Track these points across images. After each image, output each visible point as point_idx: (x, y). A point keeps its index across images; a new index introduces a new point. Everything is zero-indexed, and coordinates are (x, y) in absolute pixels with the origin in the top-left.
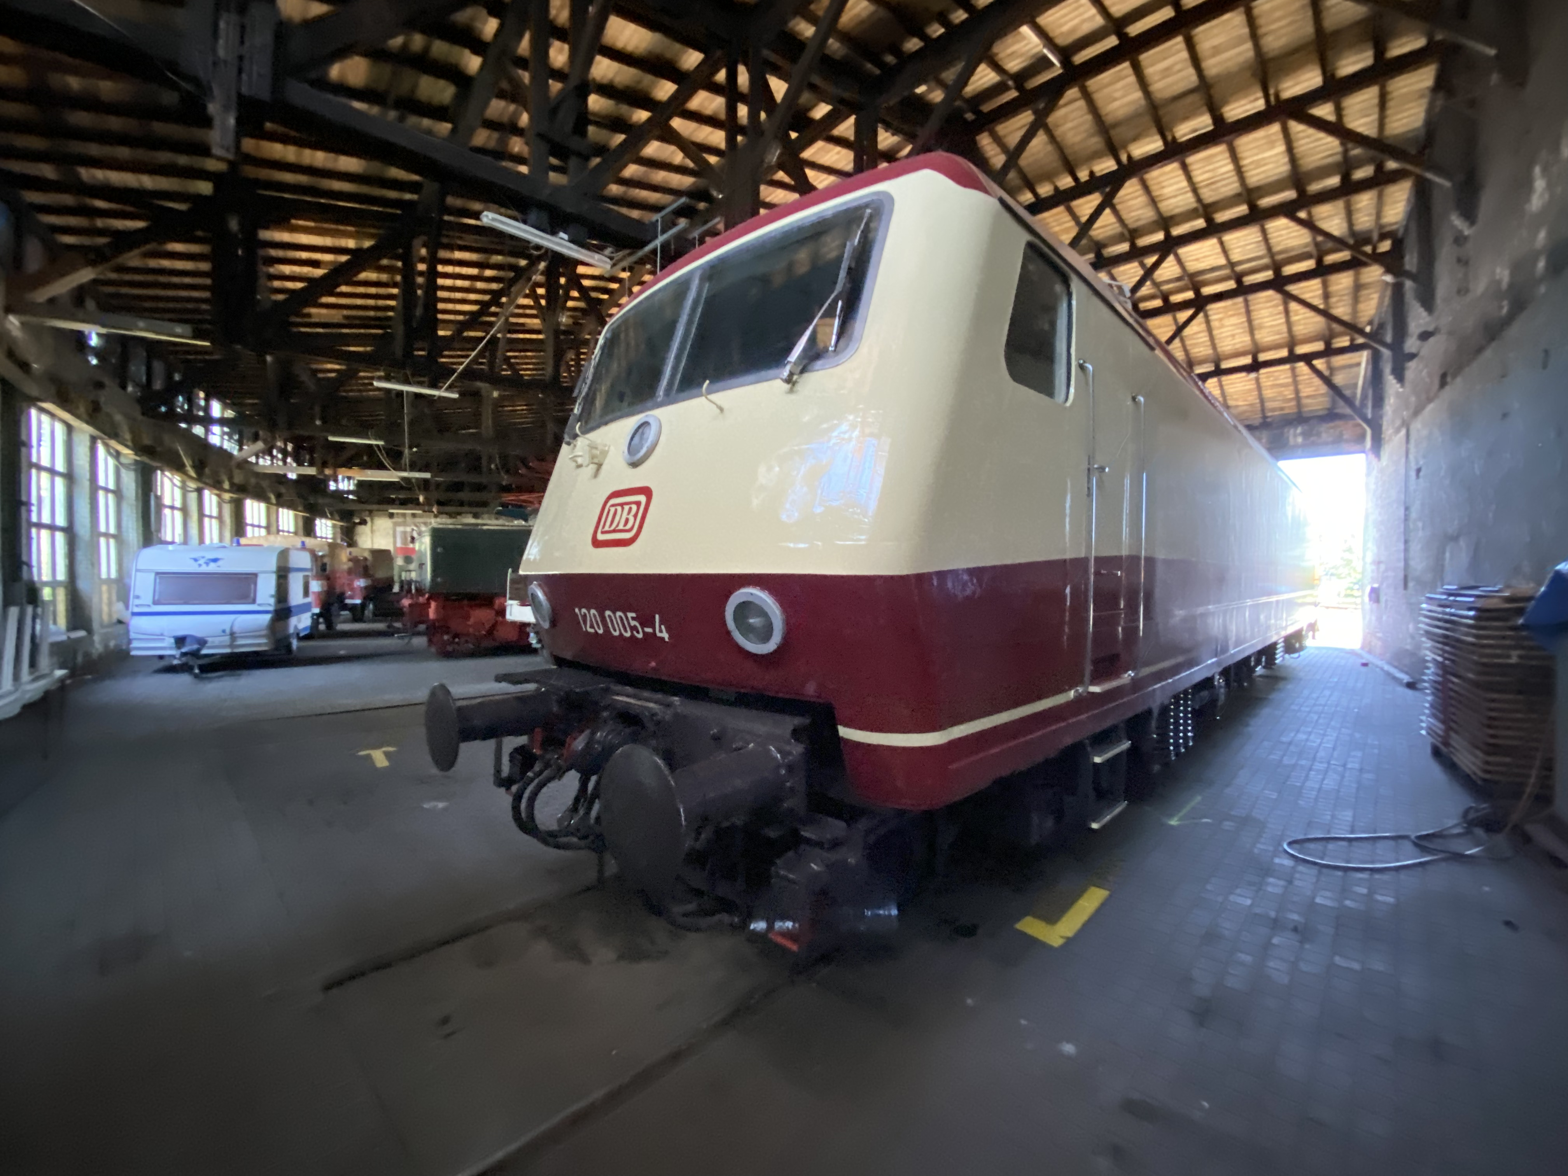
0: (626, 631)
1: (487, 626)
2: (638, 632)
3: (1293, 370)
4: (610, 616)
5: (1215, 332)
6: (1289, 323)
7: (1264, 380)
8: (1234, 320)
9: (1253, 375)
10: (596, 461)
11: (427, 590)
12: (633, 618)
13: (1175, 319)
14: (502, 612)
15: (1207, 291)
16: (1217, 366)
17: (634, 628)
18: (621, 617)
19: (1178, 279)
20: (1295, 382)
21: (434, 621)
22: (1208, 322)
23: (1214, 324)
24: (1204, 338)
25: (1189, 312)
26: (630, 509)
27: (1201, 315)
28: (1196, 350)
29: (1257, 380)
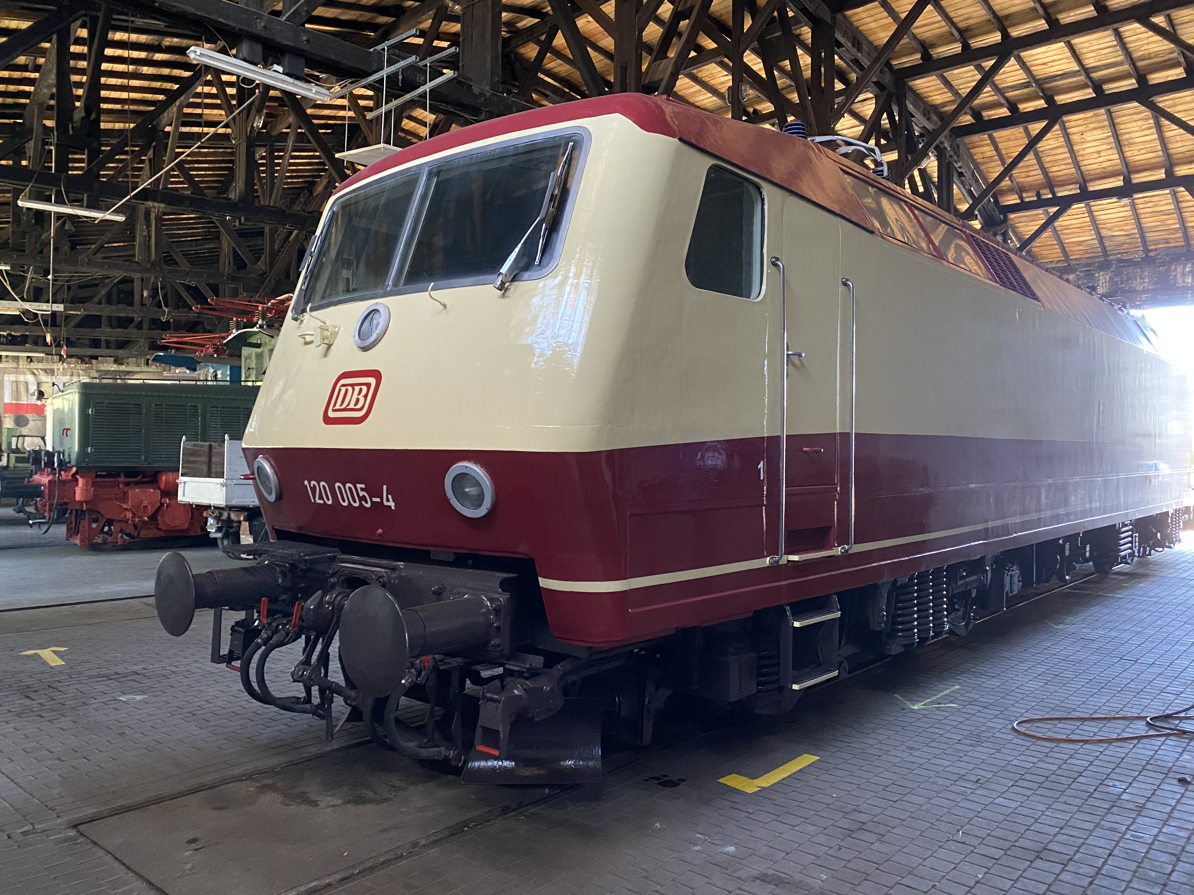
0: (355, 502)
1: (150, 511)
2: (367, 502)
3: (1174, 194)
4: (339, 488)
5: (1076, 148)
6: (1162, 139)
7: (1142, 206)
8: (1098, 134)
9: (1126, 201)
10: (326, 341)
11: (73, 462)
12: (362, 489)
13: (1026, 130)
14: (172, 492)
15: (1062, 99)
16: (1083, 188)
17: (363, 498)
18: (350, 488)
19: (1026, 85)
20: (1179, 210)
21: (81, 503)
22: (1067, 136)
23: (1075, 138)
24: (1064, 154)
25: (1042, 124)
26: (361, 390)
27: (1057, 127)
28: (1055, 169)
29: (1133, 205)
